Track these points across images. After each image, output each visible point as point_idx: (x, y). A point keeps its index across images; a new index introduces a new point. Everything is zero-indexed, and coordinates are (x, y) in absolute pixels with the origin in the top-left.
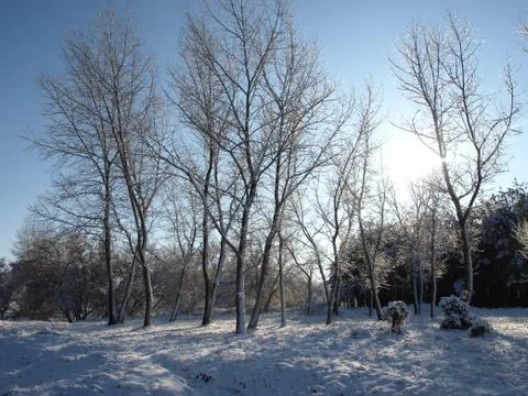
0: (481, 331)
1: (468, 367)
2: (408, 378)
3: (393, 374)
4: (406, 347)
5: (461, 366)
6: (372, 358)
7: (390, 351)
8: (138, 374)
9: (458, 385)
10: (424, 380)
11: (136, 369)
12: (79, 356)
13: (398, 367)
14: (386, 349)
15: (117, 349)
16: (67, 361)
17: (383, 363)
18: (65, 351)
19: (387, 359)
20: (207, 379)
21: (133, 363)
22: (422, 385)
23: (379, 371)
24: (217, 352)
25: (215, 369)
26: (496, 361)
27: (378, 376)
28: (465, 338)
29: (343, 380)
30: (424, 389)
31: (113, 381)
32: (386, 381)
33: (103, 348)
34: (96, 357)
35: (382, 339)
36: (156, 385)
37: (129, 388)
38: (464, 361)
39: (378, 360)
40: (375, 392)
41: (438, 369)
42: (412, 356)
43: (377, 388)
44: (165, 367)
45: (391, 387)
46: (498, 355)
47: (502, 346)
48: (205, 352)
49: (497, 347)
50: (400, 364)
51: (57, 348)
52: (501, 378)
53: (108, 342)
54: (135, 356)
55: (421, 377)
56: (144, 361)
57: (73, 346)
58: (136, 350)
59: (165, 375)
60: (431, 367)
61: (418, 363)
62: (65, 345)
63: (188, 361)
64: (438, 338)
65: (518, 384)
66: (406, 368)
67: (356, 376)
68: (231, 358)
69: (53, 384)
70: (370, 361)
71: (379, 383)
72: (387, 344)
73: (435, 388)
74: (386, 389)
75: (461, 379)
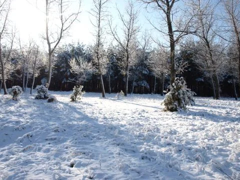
0: (52, 100)
1: (47, 114)
2: (21, 120)
3: (14, 118)
4: (20, 106)
5: (44, 114)
6: (4, 112)
7: (12, 108)
9: (43, 121)
10: (28, 120)
13: (16, 115)
14: (10, 108)
17: (9, 114)
19: (11, 112)
22: (28, 122)
23: (8, 117)
26: (57, 112)
27: (7, 120)
28: (45, 102)
32: (11, 122)
35: (8, 103)
38: (45, 112)
39: (6, 113)
41: (34, 115)
42: (23, 110)
43: (6, 125)
45: (14, 124)
46: (58, 109)
47: (60, 106)
49: (58, 106)
50: (17, 114)
52: (59, 118)
55: (27, 119)
60: (31, 115)
61: (26, 113)
64: (34, 103)
65: (65, 119)
66: (20, 116)
71: (8, 123)
72: (11, 105)
73: (33, 123)
74: (10, 125)
75: (44, 119)
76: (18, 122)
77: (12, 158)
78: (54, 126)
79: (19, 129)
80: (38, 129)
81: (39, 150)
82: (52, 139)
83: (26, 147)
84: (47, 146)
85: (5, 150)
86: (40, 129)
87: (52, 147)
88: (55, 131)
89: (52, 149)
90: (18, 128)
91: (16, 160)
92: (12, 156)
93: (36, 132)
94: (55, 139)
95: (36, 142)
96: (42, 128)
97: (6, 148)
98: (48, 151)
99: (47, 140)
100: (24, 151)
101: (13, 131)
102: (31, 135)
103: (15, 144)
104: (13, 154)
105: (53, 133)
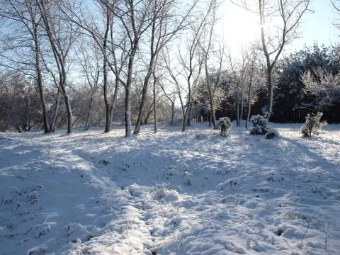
0: (272, 136)
1: (261, 155)
2: (226, 161)
3: (218, 159)
4: (227, 144)
5: (257, 154)
6: (206, 150)
7: (218, 146)
8: (63, 160)
9: (254, 164)
10: (234, 162)
11: (62, 158)
12: (25, 152)
13: (221, 155)
14: (215, 145)
15: (50, 147)
16: (18, 155)
17: (212, 153)
18: (16, 149)
19: (215, 151)
20: (106, 163)
21: (60, 155)
22: (233, 164)
23: (210, 157)
24: (113, 148)
25: (111, 157)
26: (278, 151)
27: (207, 161)
28: (263, 139)
29: (188, 162)
30: (234, 167)
31: (47, 164)
32: (213, 163)
33: (41, 146)
34: (36, 152)
35: (214, 139)
36: (74, 167)
37: (57, 169)
38: (259, 152)
39: (209, 152)
40: (206, 169)
41: (243, 156)
42: (230, 149)
43: (207, 166)
44: (81, 157)
45: (215, 166)
46: (279, 149)
47: (282, 144)
48: (105, 148)
49: (279, 144)
50: (223, 153)
51: (11, 147)
52: (278, 161)
53: (45, 143)
54: (62, 151)
56: (67, 154)
57: (22, 146)
58: (62, 148)
59: (79, 161)
60: (240, 155)
61: (233, 153)
62: (16, 146)
63: (94, 153)
64: (247, 139)
66: (226, 156)
67: (195, 160)
68: (121, 151)
69: (9, 168)
70: (205, 152)
71: (209, 164)
72: (216, 143)
73: (240, 166)
74: (212, 167)
75: (256, 161)
76: (221, 164)
77: (207, 208)
78: (268, 172)
79: (223, 172)
80: (246, 175)
81: (242, 203)
82: (262, 190)
83: (226, 197)
84: (254, 200)
85: (202, 197)
86: (248, 175)
87: (260, 201)
88: (269, 179)
89: (260, 204)
90: (220, 172)
91: (211, 211)
92: (208, 206)
93: (241, 179)
94: (267, 191)
95: (239, 192)
96: (251, 174)
97: (204, 195)
98: (253, 206)
99: (255, 190)
100: (223, 202)
101: (215, 174)
102: (235, 182)
103: (215, 191)
104: (210, 204)
105: (265, 182)
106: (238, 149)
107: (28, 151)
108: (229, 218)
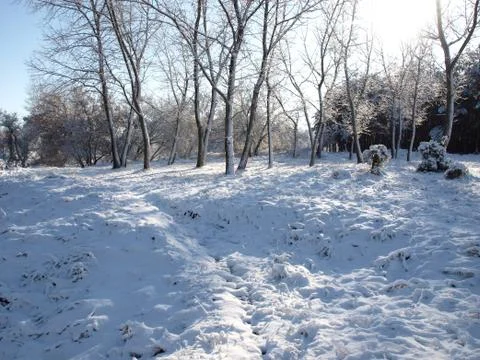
0: (457, 174)
1: (446, 206)
2: (386, 217)
3: (371, 212)
4: (385, 187)
5: (437, 206)
6: (352, 197)
7: (369, 191)
8: (127, 212)
9: (432, 223)
10: (401, 219)
11: (126, 208)
12: (78, 197)
13: (377, 206)
14: (366, 189)
15: (115, 189)
16: (67, 201)
17: (363, 202)
18: (68, 193)
19: (366, 199)
20: (194, 216)
21: (124, 203)
22: (400, 223)
23: (359, 209)
24: (205, 191)
25: (201, 206)
27: (357, 214)
28: (440, 179)
29: (323, 217)
30: (401, 227)
31: (102, 219)
32: (364, 219)
33: (103, 189)
34: (93, 198)
35: (362, 180)
36: (142, 223)
37: (116, 225)
38: (441, 201)
39: (357, 199)
40: (354, 229)
41: (416, 208)
42: (390, 196)
43: (356, 225)
44: (157, 206)
45: (370, 225)
46: (475, 196)
47: (478, 188)
48: (194, 191)
49: (473, 188)
50: (379, 203)
51: (62, 190)
53: (108, 184)
54: (130, 195)
55: (399, 216)
56: (136, 201)
57: (77, 188)
58: (134, 190)
59: (153, 212)
60: (408, 207)
61: (396, 203)
62: (69, 187)
63: (177, 199)
64: (415, 179)
66: (385, 207)
67: (335, 214)
68: (216, 197)
69: (45, 223)
70: (351, 201)
71: (359, 221)
72: (367, 185)
73: (413, 226)
74: (364, 226)
75: (438, 218)
76: (378, 222)
77: (362, 304)
78: (466, 239)
79: (382, 237)
80: (424, 243)
81: (427, 299)
82: (459, 274)
83: (394, 284)
84: (446, 294)
85: (350, 280)
86: (430, 243)
87: (460, 296)
88: (470, 254)
89: (462, 302)
90: (379, 236)
91: (369, 312)
92: (362, 299)
93: (418, 250)
94: (470, 275)
95: (416, 275)
96: (435, 242)
97: (353, 275)
98: (449, 306)
99: (446, 273)
100: (389, 291)
101: (369, 240)
102: (407, 255)
103: (371, 270)
104: (366, 296)
105: (464, 259)
106: (405, 196)
107: (82, 196)
108: (409, 333)
